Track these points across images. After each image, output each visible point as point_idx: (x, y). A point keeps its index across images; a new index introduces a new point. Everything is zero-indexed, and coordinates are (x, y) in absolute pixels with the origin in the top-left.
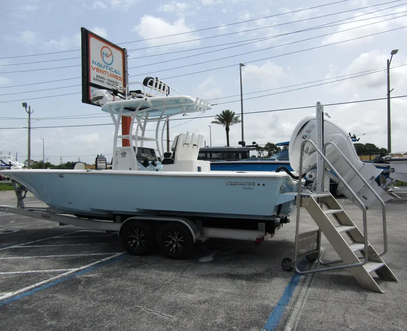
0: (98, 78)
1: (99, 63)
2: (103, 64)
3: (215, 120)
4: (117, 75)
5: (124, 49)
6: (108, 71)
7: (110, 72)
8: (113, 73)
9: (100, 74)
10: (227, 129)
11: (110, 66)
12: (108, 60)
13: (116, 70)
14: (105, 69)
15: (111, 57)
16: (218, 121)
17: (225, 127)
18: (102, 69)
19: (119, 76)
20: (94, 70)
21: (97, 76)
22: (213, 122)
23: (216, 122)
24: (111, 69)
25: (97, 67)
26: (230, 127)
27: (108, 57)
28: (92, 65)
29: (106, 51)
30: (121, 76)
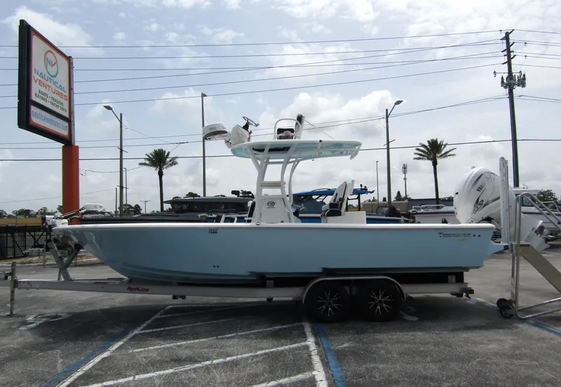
0: (40, 95)
1: (41, 74)
2: (47, 75)
3: (143, 161)
4: (63, 92)
5: (70, 57)
6: (51, 85)
7: (53, 87)
8: (57, 89)
9: (43, 89)
10: (161, 174)
11: (55, 79)
12: (53, 70)
13: (60, 86)
14: (48, 83)
15: (55, 67)
16: (148, 162)
17: (158, 171)
18: (46, 82)
19: (65, 94)
20: (36, 82)
21: (39, 91)
22: (141, 164)
23: (145, 164)
24: (55, 83)
25: (39, 78)
26: (164, 171)
27: (53, 66)
28: (35, 76)
29: (50, 56)
30: (67, 94)
